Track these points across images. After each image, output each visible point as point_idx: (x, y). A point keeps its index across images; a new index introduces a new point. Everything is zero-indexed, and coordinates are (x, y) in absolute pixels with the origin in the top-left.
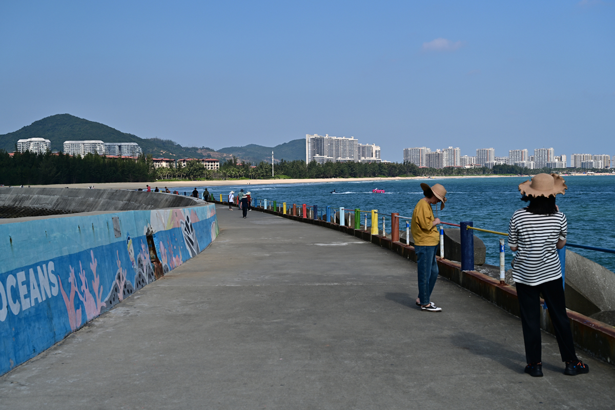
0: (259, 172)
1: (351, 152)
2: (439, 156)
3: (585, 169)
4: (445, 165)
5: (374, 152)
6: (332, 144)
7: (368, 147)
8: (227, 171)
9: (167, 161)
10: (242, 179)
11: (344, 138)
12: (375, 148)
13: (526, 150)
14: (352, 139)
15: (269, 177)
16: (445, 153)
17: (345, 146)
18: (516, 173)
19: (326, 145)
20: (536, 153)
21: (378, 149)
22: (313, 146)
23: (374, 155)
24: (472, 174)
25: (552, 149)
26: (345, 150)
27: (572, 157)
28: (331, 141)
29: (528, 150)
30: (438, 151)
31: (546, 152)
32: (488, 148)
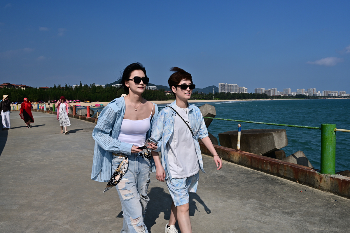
0: (209, 96)
1: (236, 90)
2: (269, 91)
3: (330, 96)
4: (272, 95)
5: (245, 90)
6: (228, 87)
7: (241, 88)
8: (195, 96)
9: (169, 92)
10: (201, 100)
11: (233, 84)
12: (245, 88)
13: (304, 89)
14: (236, 85)
15: (212, 99)
16: (272, 90)
17: (233, 87)
18: (305, 98)
19: (226, 87)
20: (308, 90)
21: (247, 88)
22: (222, 87)
23: (245, 91)
24: (286, 98)
25: (315, 89)
26: (233, 89)
27: (323, 92)
28: (228, 86)
29: (305, 89)
30: (269, 89)
31: (313, 90)
32: (288, 88)
